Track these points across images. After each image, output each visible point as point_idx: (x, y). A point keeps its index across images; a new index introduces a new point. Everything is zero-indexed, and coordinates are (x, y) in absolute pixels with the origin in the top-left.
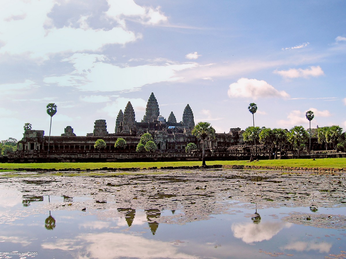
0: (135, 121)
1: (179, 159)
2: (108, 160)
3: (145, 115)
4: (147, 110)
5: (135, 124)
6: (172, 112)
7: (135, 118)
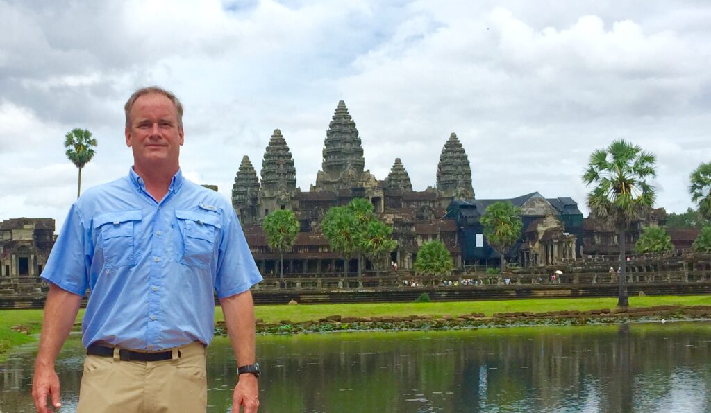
0: (297, 187)
1: (513, 293)
2: (303, 298)
3: (322, 170)
4: (327, 154)
5: (296, 198)
6: (398, 161)
7: (295, 181)
